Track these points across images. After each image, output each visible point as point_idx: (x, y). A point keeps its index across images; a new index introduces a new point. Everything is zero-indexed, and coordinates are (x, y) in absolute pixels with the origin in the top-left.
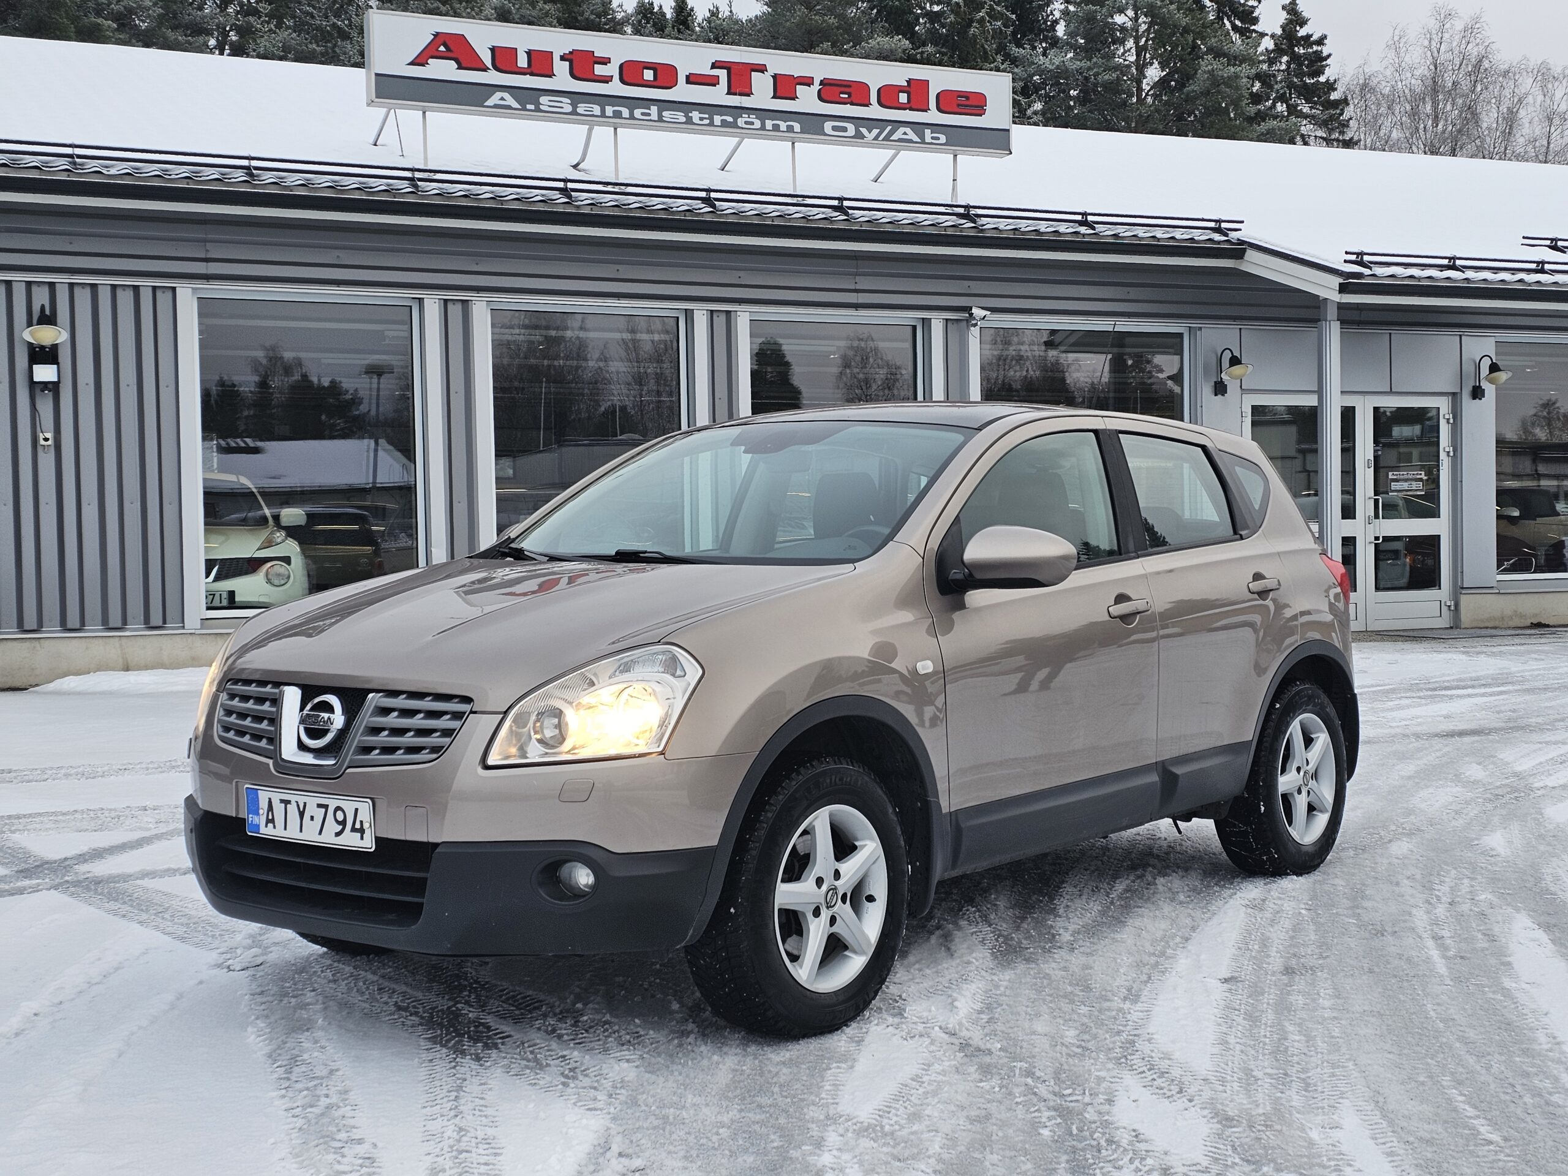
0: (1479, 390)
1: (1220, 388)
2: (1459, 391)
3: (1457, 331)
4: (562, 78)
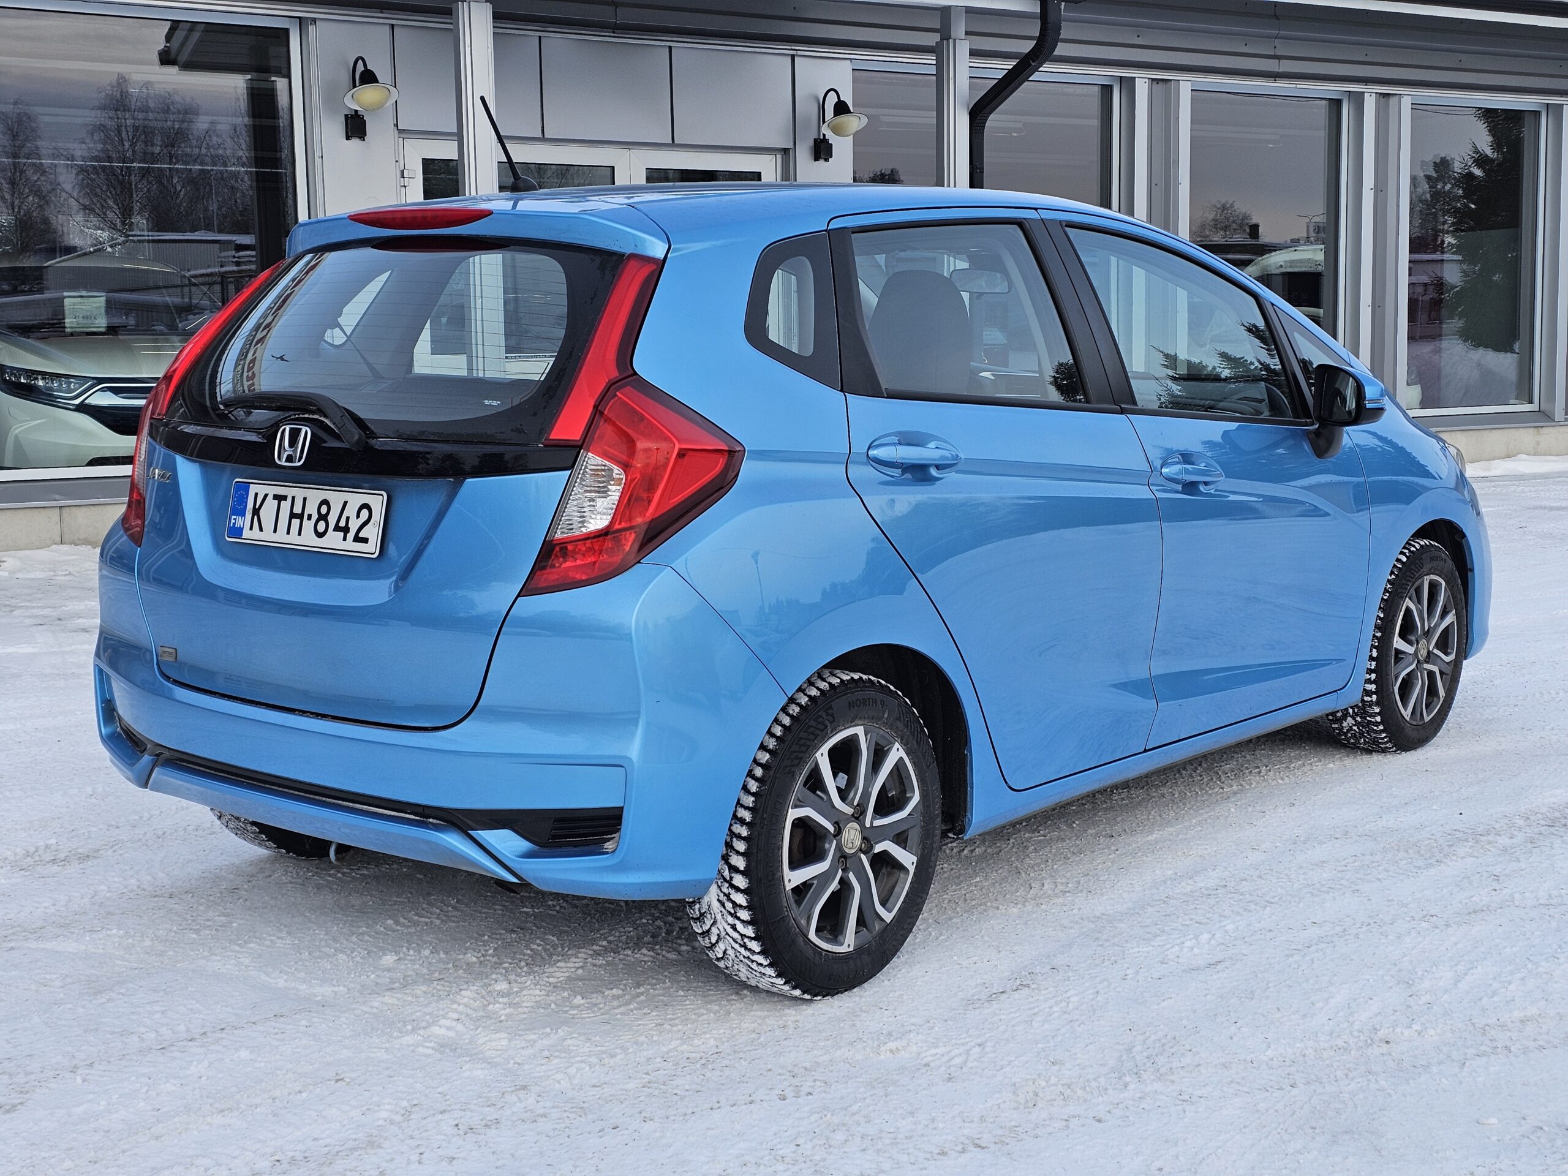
0: (822, 146)
1: (355, 126)
2: (790, 146)
3: (787, 49)
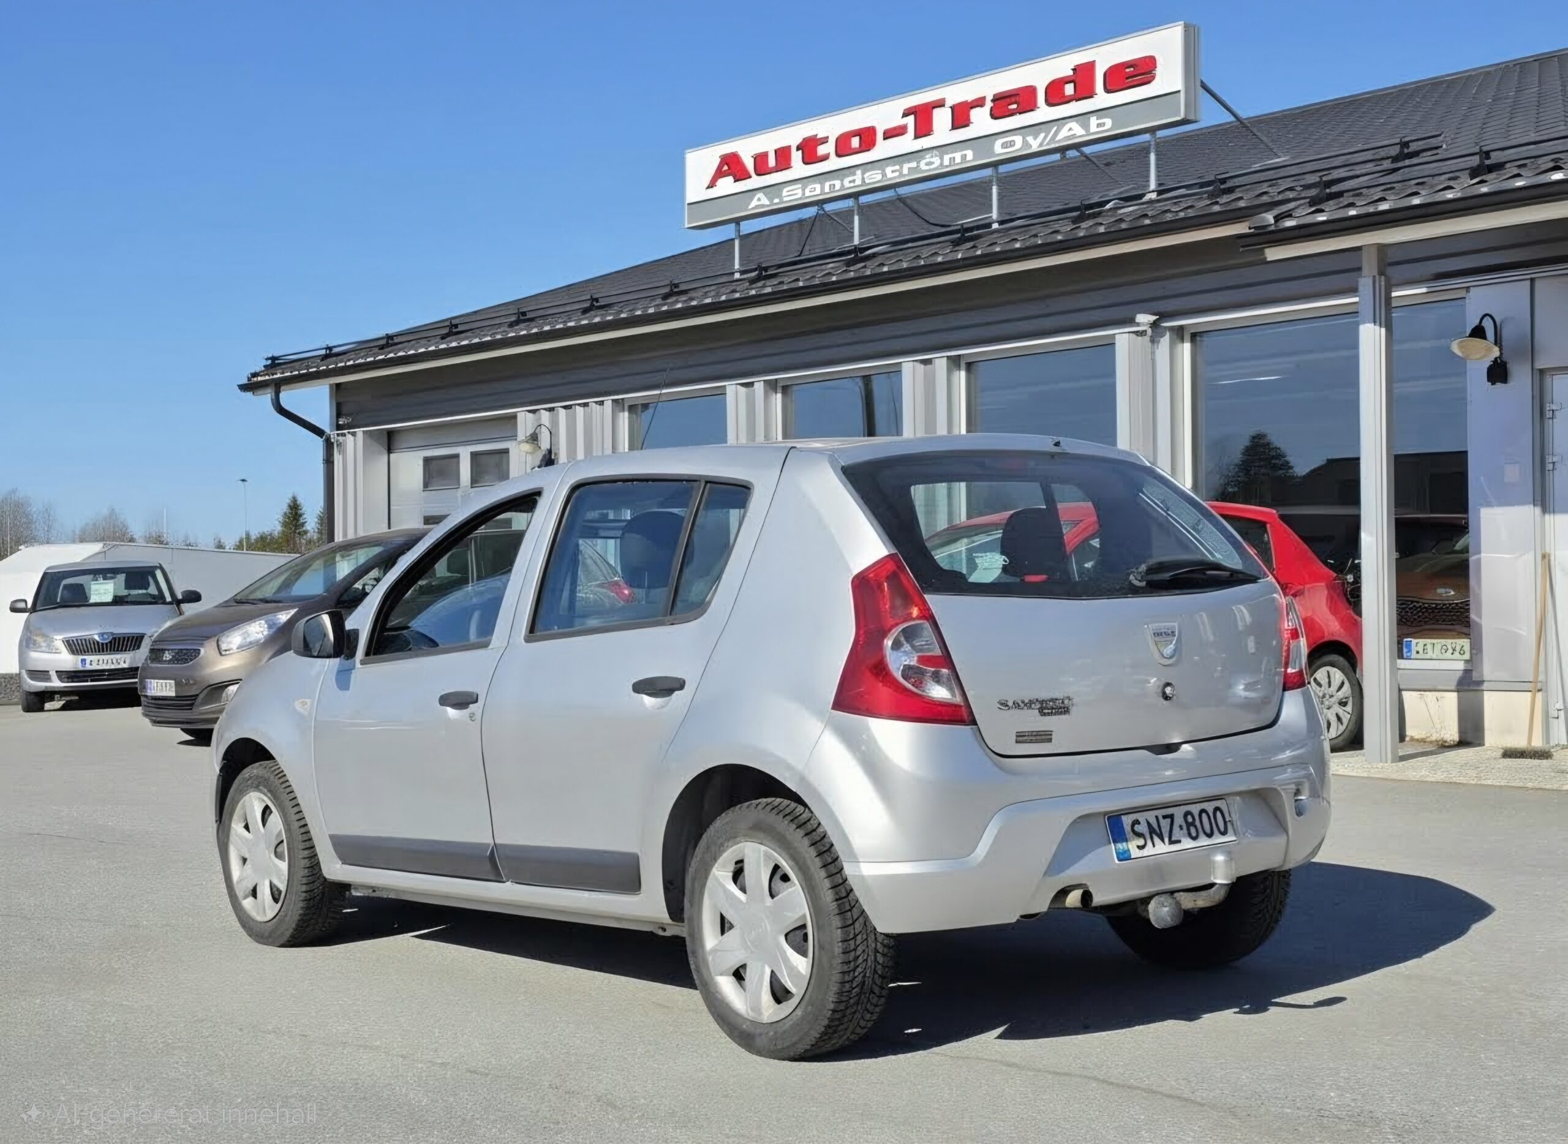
4: (798, 168)
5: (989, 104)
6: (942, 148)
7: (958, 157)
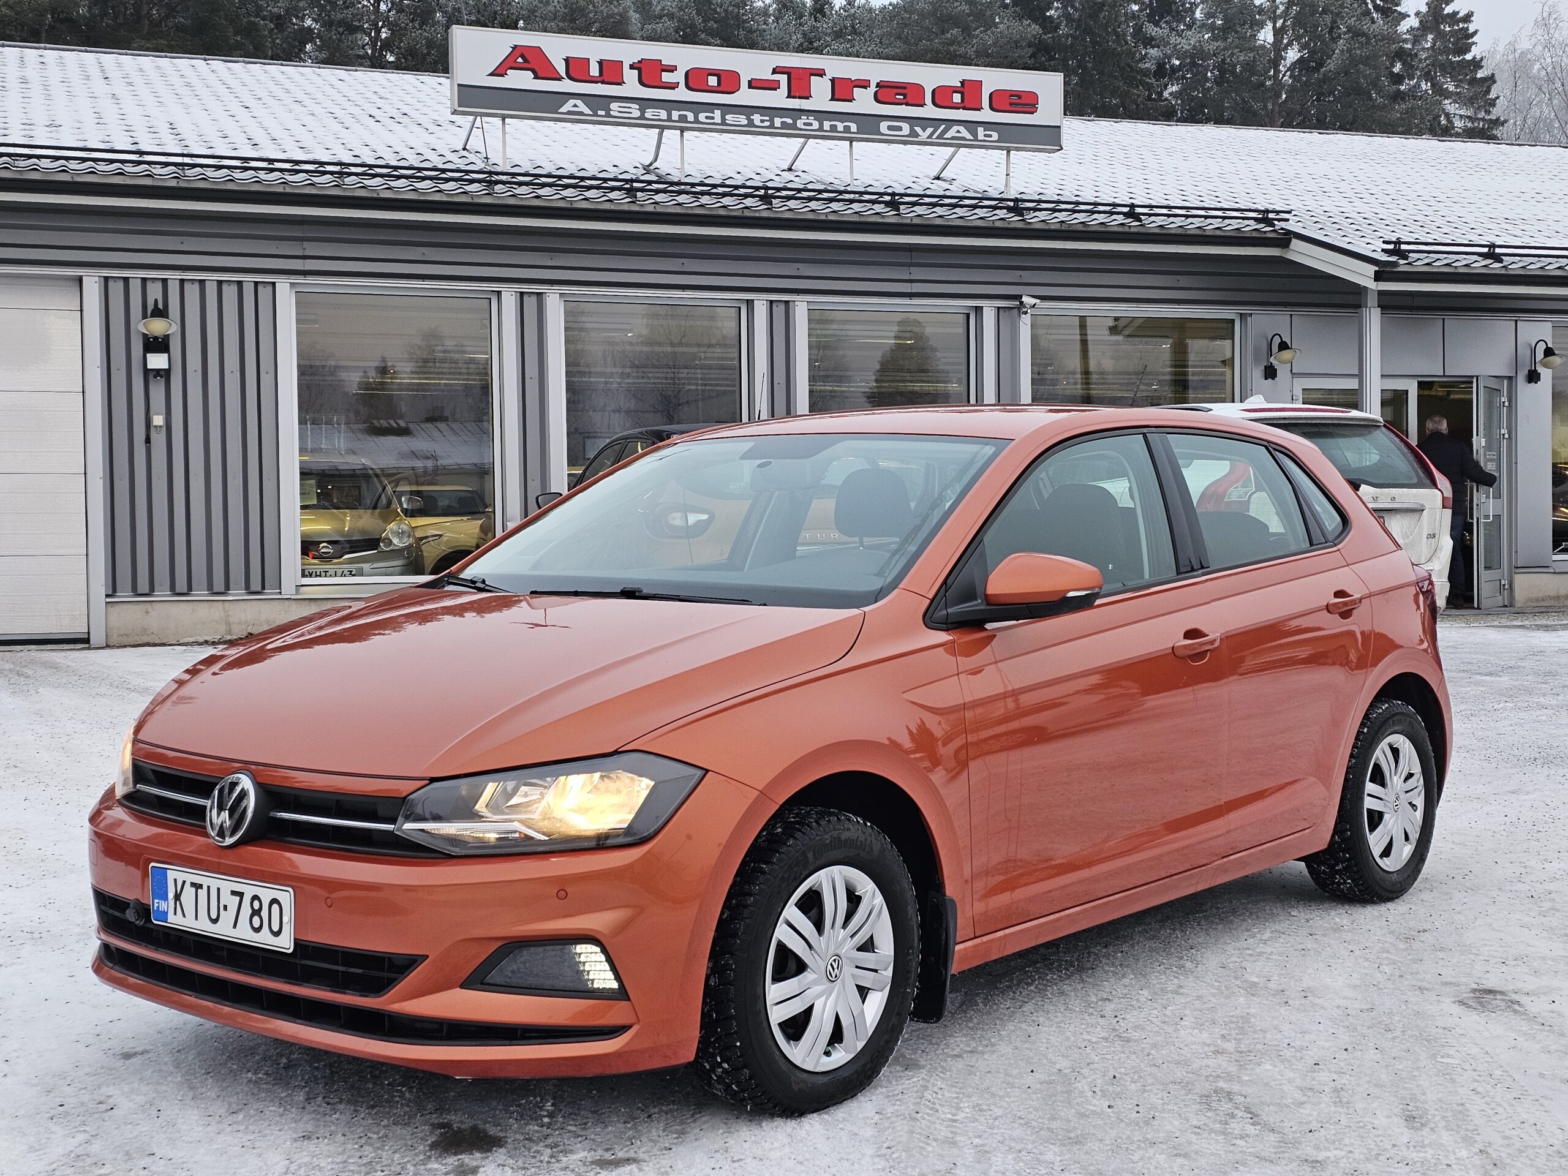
0: (1535, 374)
1: (1270, 373)
2: (1514, 375)
3: (1513, 316)
5: (873, 89)
6: (821, 115)
7: (840, 126)
